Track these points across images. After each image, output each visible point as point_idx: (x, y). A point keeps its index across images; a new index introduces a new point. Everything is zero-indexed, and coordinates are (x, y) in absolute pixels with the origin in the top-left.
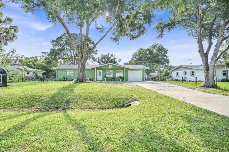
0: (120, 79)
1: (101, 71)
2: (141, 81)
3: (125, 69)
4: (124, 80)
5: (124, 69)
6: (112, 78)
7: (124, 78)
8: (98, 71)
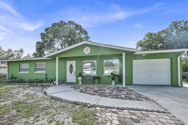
0: (113, 79)
1: (74, 63)
2: (169, 86)
3: (124, 54)
4: (122, 84)
5: (122, 55)
6: (95, 78)
7: (122, 77)
8: (69, 63)
